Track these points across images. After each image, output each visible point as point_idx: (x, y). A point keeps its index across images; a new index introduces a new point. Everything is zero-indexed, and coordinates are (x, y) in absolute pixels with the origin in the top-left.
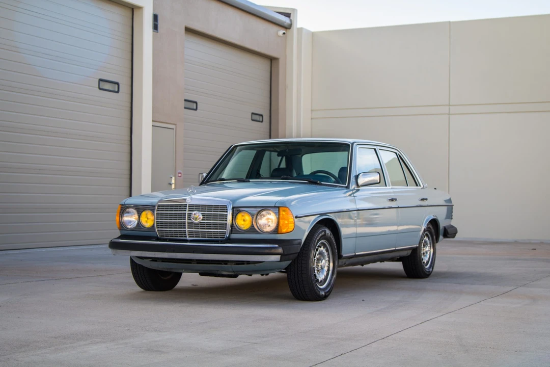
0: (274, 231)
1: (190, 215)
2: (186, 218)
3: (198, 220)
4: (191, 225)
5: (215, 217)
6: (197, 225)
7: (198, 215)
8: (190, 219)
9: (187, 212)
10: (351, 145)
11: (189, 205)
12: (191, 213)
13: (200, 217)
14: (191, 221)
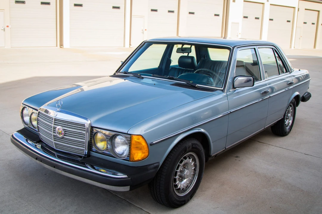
0: (128, 158)
1: (55, 128)
2: (52, 131)
4: (56, 138)
5: (75, 135)
6: (60, 139)
7: (61, 130)
8: (55, 133)
9: (53, 125)
10: (232, 48)
11: (55, 119)
12: (56, 127)
13: (63, 132)
14: (56, 135)
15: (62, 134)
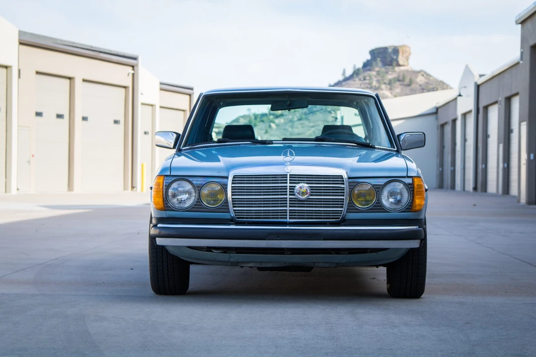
0: (407, 209)
1: (292, 188)
2: (288, 193)
3: (306, 196)
4: (295, 202)
5: (327, 191)
6: (301, 202)
7: (305, 189)
8: (294, 195)
9: (288, 185)
11: (290, 175)
12: (295, 186)
13: (308, 191)
14: (295, 197)
15: (307, 194)
